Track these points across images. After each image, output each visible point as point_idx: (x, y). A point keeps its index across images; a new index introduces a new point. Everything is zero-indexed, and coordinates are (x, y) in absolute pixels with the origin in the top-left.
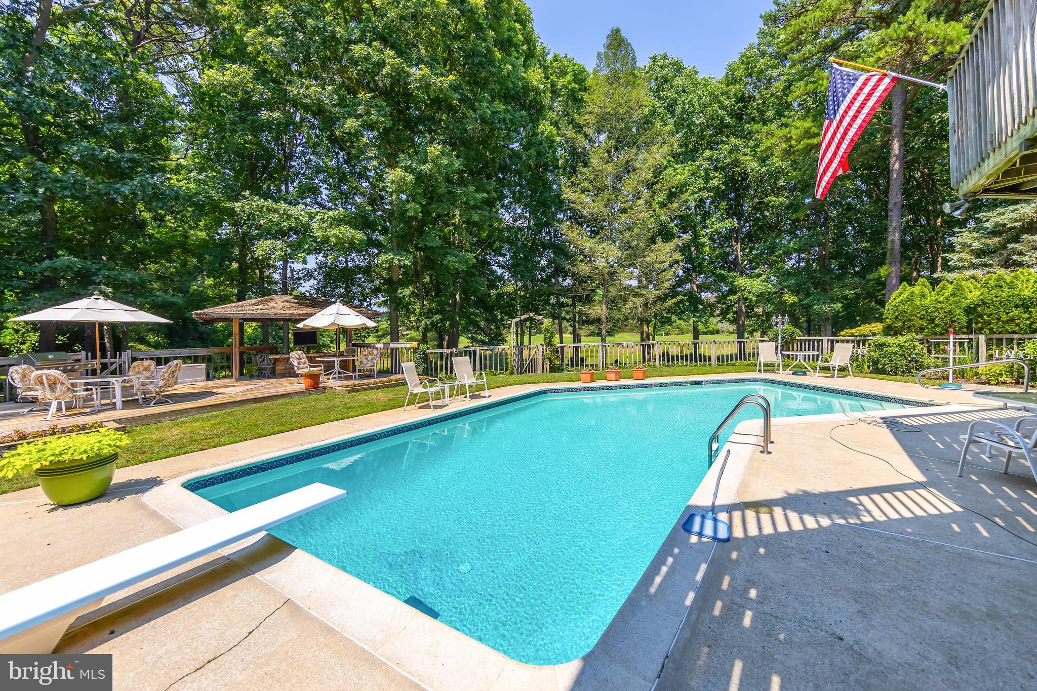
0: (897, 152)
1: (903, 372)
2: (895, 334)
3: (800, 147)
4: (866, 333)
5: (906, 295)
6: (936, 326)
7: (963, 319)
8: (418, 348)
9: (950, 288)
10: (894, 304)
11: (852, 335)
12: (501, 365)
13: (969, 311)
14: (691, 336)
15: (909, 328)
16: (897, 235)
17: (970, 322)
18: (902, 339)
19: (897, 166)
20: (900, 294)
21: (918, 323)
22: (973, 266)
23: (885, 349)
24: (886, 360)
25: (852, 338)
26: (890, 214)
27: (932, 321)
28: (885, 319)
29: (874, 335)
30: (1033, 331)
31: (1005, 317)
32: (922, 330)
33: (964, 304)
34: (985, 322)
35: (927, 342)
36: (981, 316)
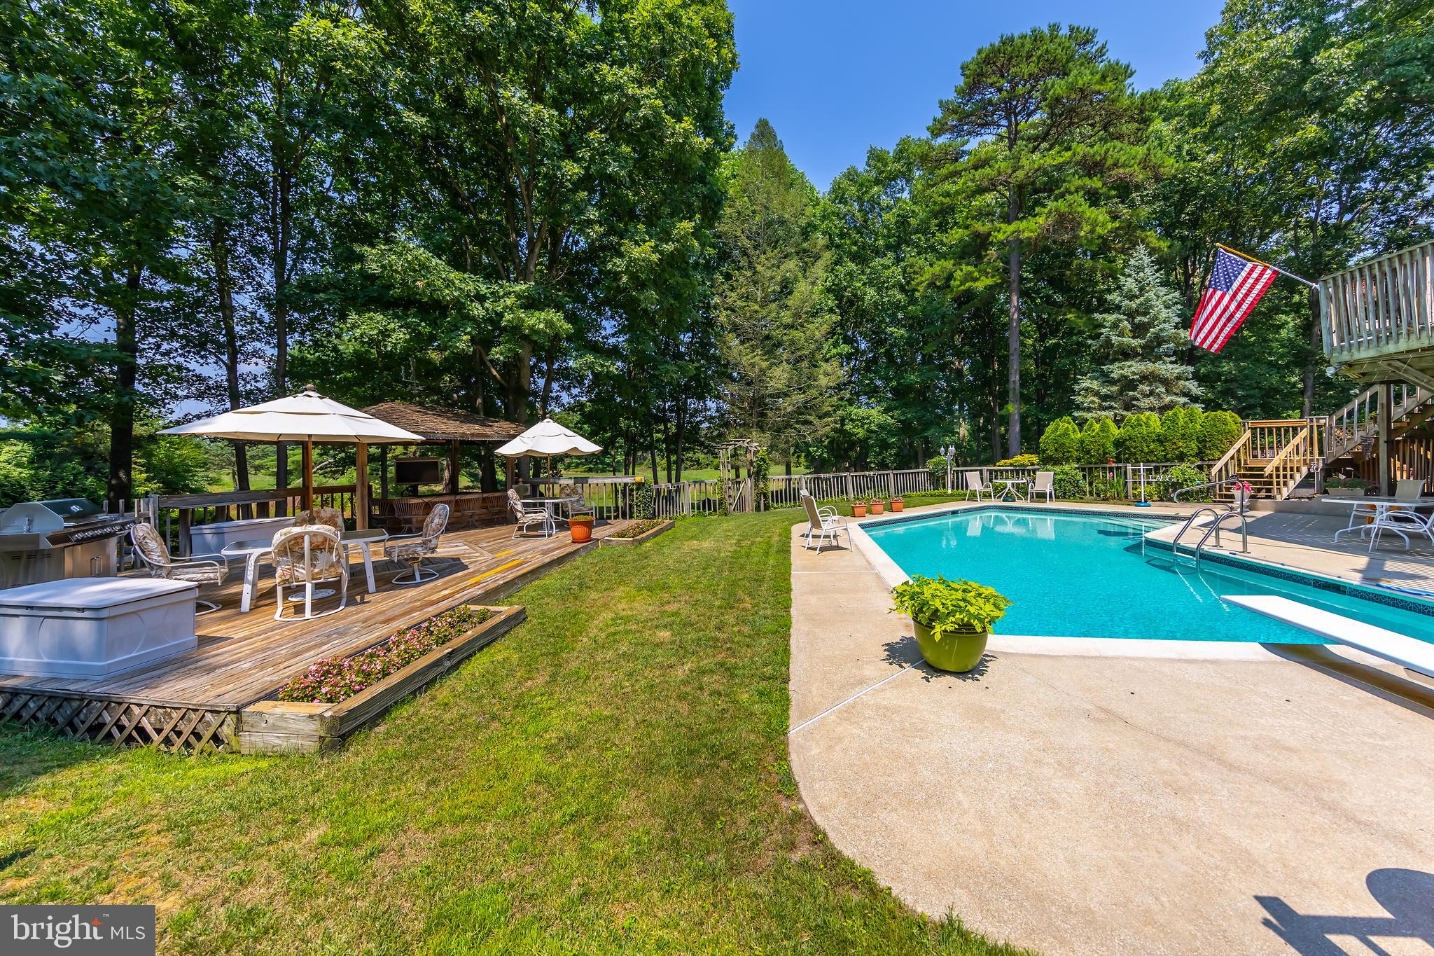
3: (963, 288)
4: (1026, 463)
5: (1060, 430)
6: (1092, 456)
7: (1113, 451)
10: (1050, 437)
13: (1118, 444)
15: (1067, 458)
17: (1119, 453)
19: (1015, 316)
20: (1055, 429)
21: (1075, 454)
22: (1102, 408)
25: (1011, 468)
27: (1088, 452)
28: (1044, 451)
29: (1033, 464)
30: (1168, 460)
31: (1146, 450)
32: (1078, 460)
33: (1112, 439)
34: (1131, 453)
35: (1083, 470)
36: (1128, 448)
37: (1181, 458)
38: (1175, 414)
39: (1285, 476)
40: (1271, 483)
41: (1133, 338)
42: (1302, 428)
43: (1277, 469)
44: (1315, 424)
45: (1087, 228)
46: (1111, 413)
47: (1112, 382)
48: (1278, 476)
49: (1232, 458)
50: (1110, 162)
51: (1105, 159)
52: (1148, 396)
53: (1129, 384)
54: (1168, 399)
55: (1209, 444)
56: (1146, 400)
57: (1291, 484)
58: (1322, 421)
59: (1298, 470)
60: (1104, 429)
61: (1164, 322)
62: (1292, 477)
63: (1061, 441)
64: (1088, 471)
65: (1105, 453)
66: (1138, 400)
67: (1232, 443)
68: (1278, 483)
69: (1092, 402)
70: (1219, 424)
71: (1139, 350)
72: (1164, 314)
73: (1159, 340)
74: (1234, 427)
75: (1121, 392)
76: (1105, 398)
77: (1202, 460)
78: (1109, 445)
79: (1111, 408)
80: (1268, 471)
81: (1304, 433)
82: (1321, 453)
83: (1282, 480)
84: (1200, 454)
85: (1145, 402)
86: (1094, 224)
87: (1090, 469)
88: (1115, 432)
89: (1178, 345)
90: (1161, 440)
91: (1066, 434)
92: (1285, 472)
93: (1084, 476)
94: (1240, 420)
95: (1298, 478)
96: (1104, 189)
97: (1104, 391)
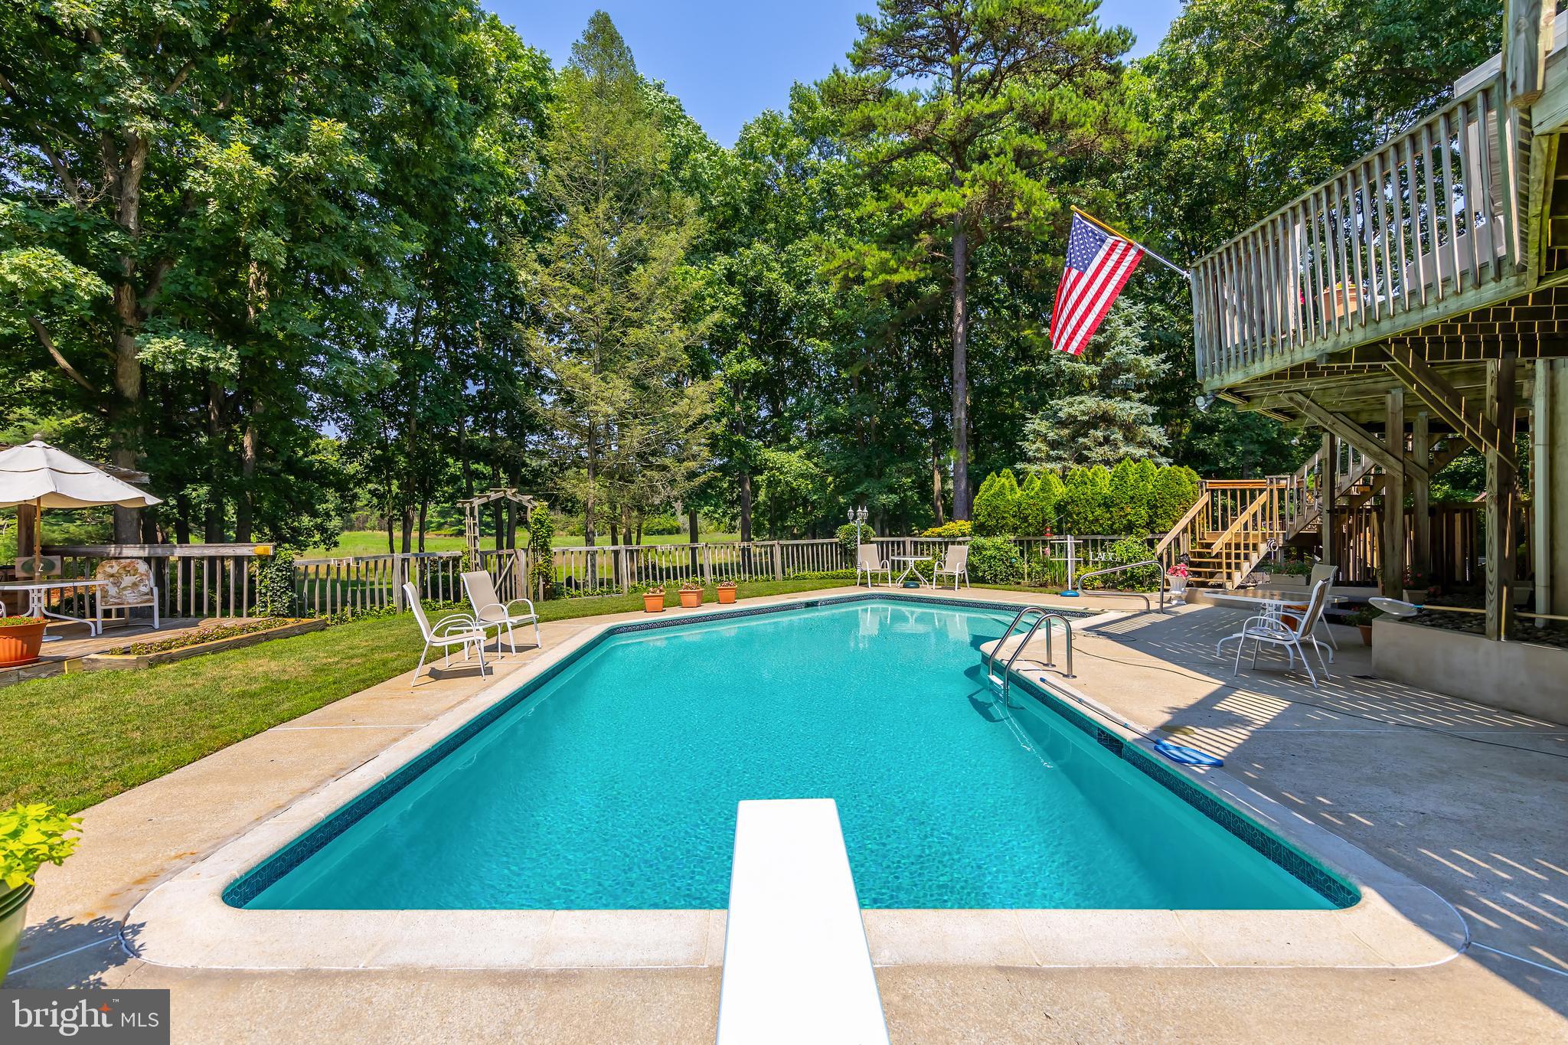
0: (960, 312)
1: (1002, 580)
2: (988, 535)
3: (876, 282)
4: (956, 532)
5: (996, 487)
6: (1030, 525)
7: (1053, 518)
8: (273, 558)
9: (1038, 483)
10: (984, 497)
11: (940, 535)
12: (446, 591)
13: (1060, 508)
14: (685, 539)
15: (1002, 527)
16: (963, 413)
17: (1060, 522)
18: (998, 540)
19: (960, 329)
20: (991, 486)
21: (1011, 521)
22: (1049, 459)
23: (984, 553)
24: (985, 567)
25: (939, 539)
26: (956, 386)
27: (1025, 519)
28: (977, 516)
29: (964, 535)
30: (1114, 532)
31: (1090, 517)
32: (1015, 529)
33: (1054, 501)
34: (1074, 522)
35: (1021, 543)
36: (1070, 515)
37: (1129, 528)
38: (1124, 469)
39: (1238, 556)
40: (1220, 565)
41: (1088, 364)
42: (1261, 491)
43: (1228, 545)
44: (1275, 487)
45: (1019, 207)
46: (1057, 466)
47: (1062, 424)
48: (1228, 556)
49: (1185, 530)
50: (1056, 116)
51: (1050, 113)
52: (1101, 445)
53: (1080, 427)
54: (1123, 450)
55: (1160, 511)
56: (1100, 450)
57: (1246, 567)
58: (1283, 482)
59: (1255, 547)
60: (1046, 487)
61: (1122, 343)
62: (1247, 557)
63: (994, 503)
64: (1025, 546)
65: (1044, 521)
66: (1090, 449)
67: (1186, 510)
68: (1229, 566)
69: (1038, 450)
70: (1172, 484)
71: (1095, 380)
72: (1125, 332)
73: (1116, 369)
74: (1190, 488)
75: (1073, 438)
76: (1054, 445)
77: (1153, 532)
78: (1049, 509)
79: (1059, 459)
80: (1215, 549)
81: (1262, 498)
82: (1283, 526)
83: (1233, 561)
84: (1150, 525)
85: (1096, 453)
86: (1030, 203)
87: (1029, 542)
88: (1060, 490)
89: (1139, 375)
90: (1107, 504)
91: (1000, 493)
92: (1239, 551)
93: (1022, 553)
94: (1198, 478)
95: (1255, 558)
96: (1051, 154)
97: (1051, 435)
